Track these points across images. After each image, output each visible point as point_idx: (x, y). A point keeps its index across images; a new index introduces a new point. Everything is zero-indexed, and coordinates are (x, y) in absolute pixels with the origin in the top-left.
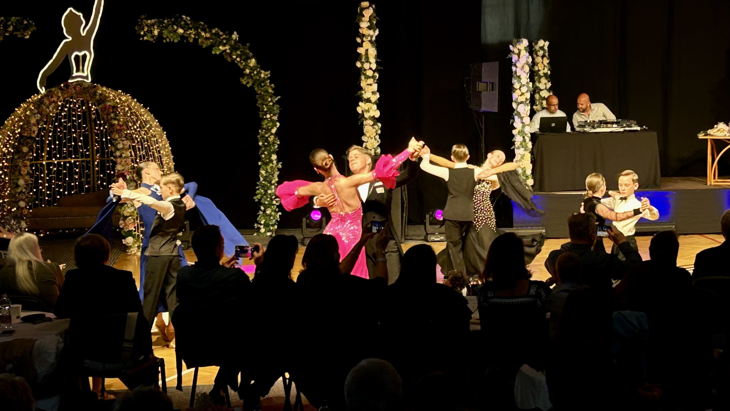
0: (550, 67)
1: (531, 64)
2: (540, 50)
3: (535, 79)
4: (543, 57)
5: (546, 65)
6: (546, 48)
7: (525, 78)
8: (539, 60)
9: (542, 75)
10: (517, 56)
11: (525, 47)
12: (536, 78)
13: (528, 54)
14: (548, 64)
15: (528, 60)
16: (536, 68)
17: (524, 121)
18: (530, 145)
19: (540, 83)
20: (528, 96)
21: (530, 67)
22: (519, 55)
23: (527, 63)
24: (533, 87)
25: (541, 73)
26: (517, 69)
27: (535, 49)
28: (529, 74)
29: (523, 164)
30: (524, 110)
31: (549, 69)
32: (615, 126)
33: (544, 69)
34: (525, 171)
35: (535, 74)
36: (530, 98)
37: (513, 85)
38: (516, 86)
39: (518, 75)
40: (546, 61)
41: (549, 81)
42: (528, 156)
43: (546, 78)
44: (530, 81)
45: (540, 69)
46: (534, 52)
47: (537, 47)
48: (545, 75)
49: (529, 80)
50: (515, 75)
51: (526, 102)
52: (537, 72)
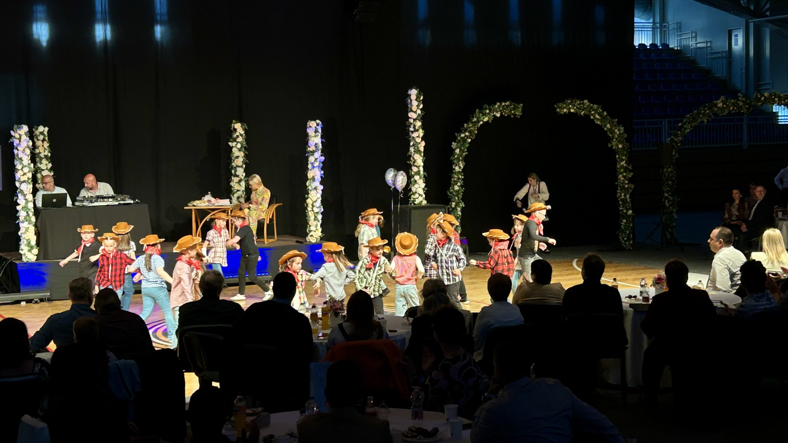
0: (50, 150)
1: (32, 147)
2: (41, 135)
3: (37, 161)
4: (43, 140)
5: (46, 148)
6: (46, 133)
7: (26, 160)
8: (39, 143)
9: (43, 157)
10: (18, 141)
11: (25, 133)
12: (37, 159)
13: (28, 139)
14: (48, 147)
15: (29, 144)
16: (37, 151)
17: (27, 198)
18: (33, 219)
19: (42, 165)
20: (30, 175)
21: (30, 150)
22: (20, 139)
23: (28, 147)
24: (34, 167)
25: (42, 155)
26: (19, 152)
27: (36, 134)
28: (30, 156)
29: (28, 236)
30: (27, 188)
31: (49, 152)
32: (110, 200)
33: (44, 152)
34: (30, 242)
35: (36, 156)
36: (32, 177)
37: (15, 166)
38: (19, 167)
39: (20, 157)
40: (46, 145)
41: (49, 162)
42: (32, 229)
43: (47, 160)
44: (31, 163)
45: (41, 151)
46: (35, 137)
47: (37, 132)
48: (46, 157)
49: (30, 161)
50: (17, 157)
51: (28, 181)
52: (38, 154)
